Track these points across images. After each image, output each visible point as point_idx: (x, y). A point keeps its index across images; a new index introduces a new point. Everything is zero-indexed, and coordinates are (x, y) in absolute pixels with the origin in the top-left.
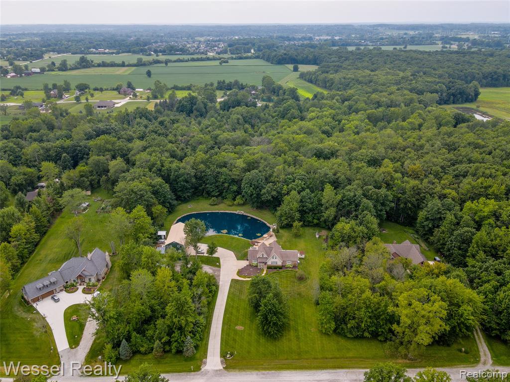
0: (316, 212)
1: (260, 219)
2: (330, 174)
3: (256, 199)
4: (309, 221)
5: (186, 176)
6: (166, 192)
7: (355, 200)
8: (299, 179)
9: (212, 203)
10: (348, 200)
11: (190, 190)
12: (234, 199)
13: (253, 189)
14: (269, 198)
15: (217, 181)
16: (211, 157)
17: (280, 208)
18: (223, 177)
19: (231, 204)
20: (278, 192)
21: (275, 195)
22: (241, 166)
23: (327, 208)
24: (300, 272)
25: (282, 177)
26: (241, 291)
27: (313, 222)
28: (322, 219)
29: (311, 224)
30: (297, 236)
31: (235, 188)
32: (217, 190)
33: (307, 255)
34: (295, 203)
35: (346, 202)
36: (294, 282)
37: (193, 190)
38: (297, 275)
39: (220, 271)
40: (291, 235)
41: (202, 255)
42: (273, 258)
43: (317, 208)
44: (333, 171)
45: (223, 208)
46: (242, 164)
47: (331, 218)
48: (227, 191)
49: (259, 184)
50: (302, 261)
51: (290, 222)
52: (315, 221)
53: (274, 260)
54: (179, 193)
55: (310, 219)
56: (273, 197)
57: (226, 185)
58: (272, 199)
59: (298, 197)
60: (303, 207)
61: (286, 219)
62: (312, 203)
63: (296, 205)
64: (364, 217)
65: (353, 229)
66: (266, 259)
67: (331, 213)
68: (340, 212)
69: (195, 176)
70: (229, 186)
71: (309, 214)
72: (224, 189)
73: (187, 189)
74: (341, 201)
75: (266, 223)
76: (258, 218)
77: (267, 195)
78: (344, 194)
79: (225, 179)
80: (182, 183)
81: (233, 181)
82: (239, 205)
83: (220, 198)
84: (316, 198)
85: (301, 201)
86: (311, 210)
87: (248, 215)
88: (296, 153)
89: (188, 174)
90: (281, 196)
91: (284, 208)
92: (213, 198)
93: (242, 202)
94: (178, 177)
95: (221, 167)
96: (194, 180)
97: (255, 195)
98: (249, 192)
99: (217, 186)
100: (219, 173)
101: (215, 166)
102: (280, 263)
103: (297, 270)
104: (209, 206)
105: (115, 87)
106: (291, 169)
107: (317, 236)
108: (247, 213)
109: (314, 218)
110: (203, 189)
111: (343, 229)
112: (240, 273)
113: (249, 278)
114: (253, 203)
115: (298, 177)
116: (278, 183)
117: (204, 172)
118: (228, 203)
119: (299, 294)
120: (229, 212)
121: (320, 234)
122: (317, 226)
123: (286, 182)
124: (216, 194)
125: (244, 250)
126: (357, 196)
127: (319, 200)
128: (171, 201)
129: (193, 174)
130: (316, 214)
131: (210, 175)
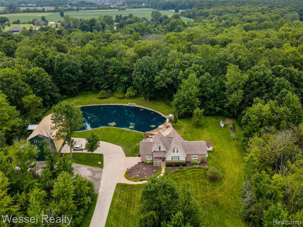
0: (218, 98)
1: (153, 110)
2: (232, 55)
3: (148, 88)
4: (210, 110)
5: (71, 66)
6: (44, 82)
7: (266, 80)
8: (196, 63)
9: (101, 96)
10: (256, 80)
11: (76, 83)
12: (125, 92)
13: (145, 76)
14: (164, 85)
15: (106, 73)
16: (99, 48)
17: (176, 95)
18: (113, 67)
19: (121, 96)
20: (173, 79)
21: (170, 81)
22: (131, 55)
23: (231, 93)
24: (211, 169)
25: (177, 61)
26: (129, 202)
27: (215, 110)
28: (227, 105)
29: (213, 113)
30: (198, 125)
31: (126, 79)
32: (107, 83)
33: (215, 147)
34: (194, 87)
35: (256, 83)
36: (205, 184)
37: (80, 83)
38: (209, 174)
39: (101, 172)
40: (191, 125)
41: (81, 152)
42: (174, 152)
43: (219, 93)
44: (233, 53)
45: (113, 101)
46: (133, 52)
47: (238, 103)
48: (117, 84)
49: (152, 70)
50: (210, 154)
51: (189, 110)
52: (218, 109)
53: (176, 154)
54: (64, 86)
55: (212, 106)
56: (167, 84)
57: (116, 76)
58: (166, 87)
59: (198, 81)
60: (203, 92)
61: (184, 107)
62: (213, 88)
63: (195, 90)
64: (283, 96)
65: (272, 110)
66: (164, 153)
67: (236, 97)
68: (247, 96)
69: (82, 68)
70: (119, 77)
71: (209, 101)
72: (113, 82)
73: (73, 81)
74: (249, 82)
75: (161, 114)
76: (151, 110)
77: (161, 82)
78: (251, 74)
79: (115, 69)
80: (67, 74)
81: (124, 72)
82: (131, 97)
83: (109, 91)
84: (218, 82)
85: (200, 86)
86: (213, 96)
87: (141, 107)
88: (190, 43)
89: (74, 65)
90: (177, 83)
91: (181, 94)
92: (102, 91)
93: (134, 94)
94: (61, 67)
95: (110, 57)
96: (80, 71)
97: (147, 83)
98: (141, 79)
99: (106, 79)
100: (108, 63)
101: (104, 57)
102: (183, 159)
103: (207, 167)
104: (98, 100)
105: (31, 21)
106: (187, 55)
107: (222, 125)
108: (139, 105)
109: (215, 106)
110: (92, 83)
111: (261, 111)
112: (129, 174)
113: (141, 180)
114: (146, 93)
115: (195, 61)
116: (172, 69)
117: (92, 63)
118: (118, 95)
119: (216, 203)
120: (120, 104)
121: (225, 123)
122: (220, 114)
123: (182, 67)
124: (106, 87)
125: (136, 144)
126: (268, 75)
127: (222, 84)
128: (52, 93)
129: (79, 65)
130: (218, 100)
131: (99, 66)
